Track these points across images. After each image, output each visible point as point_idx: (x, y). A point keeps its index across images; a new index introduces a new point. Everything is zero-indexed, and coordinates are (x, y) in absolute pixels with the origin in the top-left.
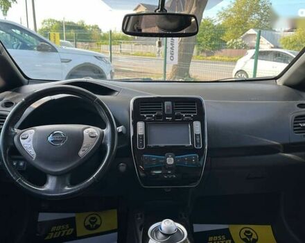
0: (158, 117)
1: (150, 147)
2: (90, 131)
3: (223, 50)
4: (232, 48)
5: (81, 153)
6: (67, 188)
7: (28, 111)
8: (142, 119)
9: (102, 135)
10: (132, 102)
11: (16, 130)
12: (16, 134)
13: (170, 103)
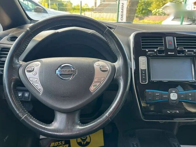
0: (160, 52)
3: (150, 16)
4: (155, 15)
5: (92, 88)
6: (79, 127)
8: (144, 54)
10: (132, 38)
11: (21, 62)
12: (21, 65)
13: (171, 38)
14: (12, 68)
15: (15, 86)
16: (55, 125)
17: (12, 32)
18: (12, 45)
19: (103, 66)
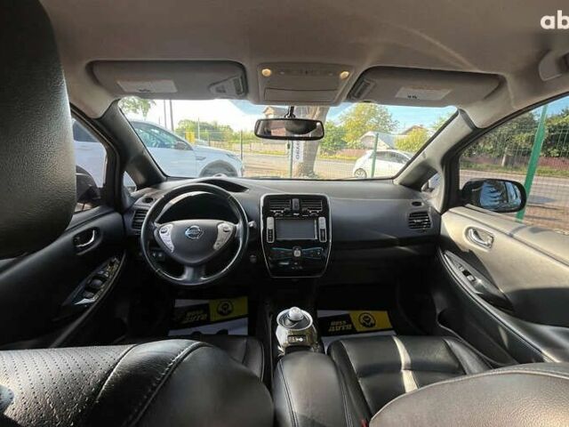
0: (286, 213)
1: (278, 241)
2: (224, 226)
3: (344, 150)
4: (351, 148)
5: (215, 246)
6: (203, 279)
7: (167, 207)
8: (271, 215)
9: (235, 229)
10: (262, 199)
11: (156, 224)
12: (156, 228)
13: (297, 200)
14: (149, 230)
15: (150, 245)
16: (185, 277)
17: (147, 192)
18: (150, 207)
19: (226, 228)
